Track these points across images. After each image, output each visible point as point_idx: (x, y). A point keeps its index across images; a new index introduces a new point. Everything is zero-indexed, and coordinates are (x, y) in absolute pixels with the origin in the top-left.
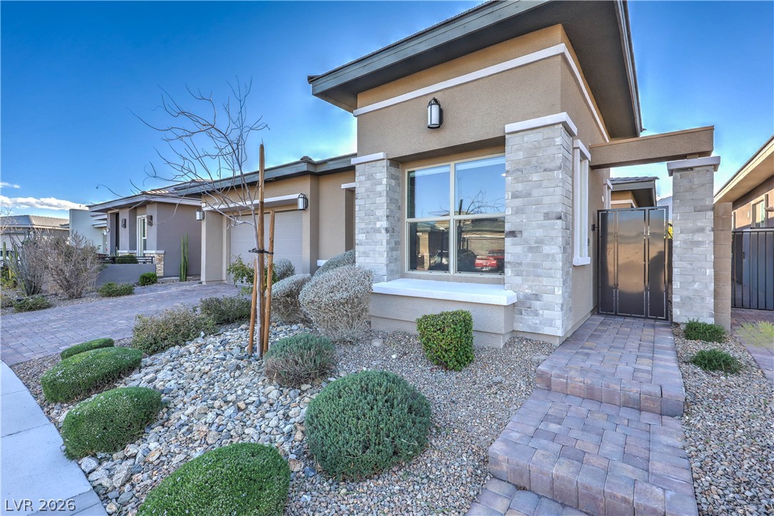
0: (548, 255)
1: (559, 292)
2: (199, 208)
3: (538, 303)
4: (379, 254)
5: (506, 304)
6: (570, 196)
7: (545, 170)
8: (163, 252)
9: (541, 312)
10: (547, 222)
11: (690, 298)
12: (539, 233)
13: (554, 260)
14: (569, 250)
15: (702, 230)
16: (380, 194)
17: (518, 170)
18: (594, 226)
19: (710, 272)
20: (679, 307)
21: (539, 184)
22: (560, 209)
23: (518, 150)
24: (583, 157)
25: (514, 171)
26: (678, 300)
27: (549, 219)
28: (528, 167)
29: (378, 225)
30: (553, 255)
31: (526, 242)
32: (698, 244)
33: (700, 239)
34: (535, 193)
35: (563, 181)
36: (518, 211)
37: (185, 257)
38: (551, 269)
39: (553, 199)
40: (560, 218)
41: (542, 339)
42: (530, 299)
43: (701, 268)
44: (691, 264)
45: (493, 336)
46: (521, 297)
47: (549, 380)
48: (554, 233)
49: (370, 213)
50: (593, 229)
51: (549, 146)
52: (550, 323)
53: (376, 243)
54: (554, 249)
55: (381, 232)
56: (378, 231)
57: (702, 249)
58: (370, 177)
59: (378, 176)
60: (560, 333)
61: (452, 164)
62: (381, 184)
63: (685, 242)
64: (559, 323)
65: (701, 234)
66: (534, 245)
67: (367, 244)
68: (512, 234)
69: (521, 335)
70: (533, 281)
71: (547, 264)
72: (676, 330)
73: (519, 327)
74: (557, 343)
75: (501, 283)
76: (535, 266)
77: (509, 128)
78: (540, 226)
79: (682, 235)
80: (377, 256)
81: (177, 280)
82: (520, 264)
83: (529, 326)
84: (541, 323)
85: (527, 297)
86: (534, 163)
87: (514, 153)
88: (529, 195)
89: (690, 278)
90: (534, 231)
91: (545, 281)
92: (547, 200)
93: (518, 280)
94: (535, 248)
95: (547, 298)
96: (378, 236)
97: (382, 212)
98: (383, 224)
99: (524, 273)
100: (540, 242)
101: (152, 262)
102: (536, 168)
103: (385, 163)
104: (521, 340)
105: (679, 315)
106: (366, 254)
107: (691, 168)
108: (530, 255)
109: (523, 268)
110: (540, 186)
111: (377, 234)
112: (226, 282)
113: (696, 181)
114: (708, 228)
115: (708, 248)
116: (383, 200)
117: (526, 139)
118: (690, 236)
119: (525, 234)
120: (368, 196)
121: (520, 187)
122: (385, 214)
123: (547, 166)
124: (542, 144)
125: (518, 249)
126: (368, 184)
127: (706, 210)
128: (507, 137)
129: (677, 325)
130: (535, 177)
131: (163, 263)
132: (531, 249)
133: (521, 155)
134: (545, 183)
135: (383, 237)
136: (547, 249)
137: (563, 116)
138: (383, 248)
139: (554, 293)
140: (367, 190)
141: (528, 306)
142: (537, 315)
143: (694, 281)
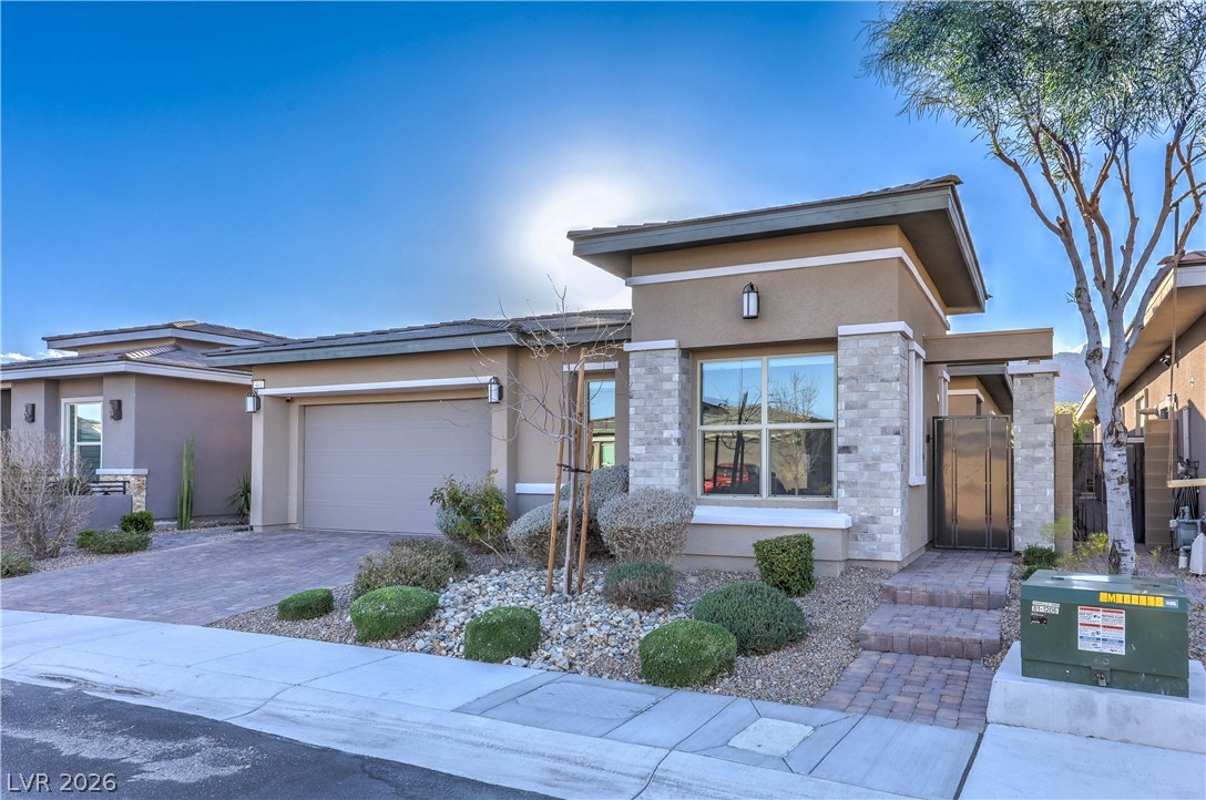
0: (885, 474)
1: (897, 513)
2: (248, 389)
3: (875, 526)
4: (667, 473)
5: (843, 527)
6: (906, 407)
7: (882, 381)
8: (145, 471)
9: (878, 536)
10: (885, 438)
11: (1031, 523)
12: (876, 449)
13: (892, 479)
14: (906, 469)
15: (1042, 445)
16: (669, 394)
17: (852, 378)
18: (928, 436)
19: (1050, 492)
20: (1021, 534)
21: (876, 396)
22: (897, 424)
23: (852, 355)
24: (918, 356)
25: (847, 379)
26: (1020, 525)
27: (887, 434)
28: (864, 376)
29: (666, 434)
30: (891, 473)
31: (862, 459)
32: (1038, 460)
33: (1040, 455)
34: (872, 405)
35: (901, 393)
36: (852, 424)
37: (189, 482)
38: (889, 488)
39: (890, 413)
40: (898, 433)
41: (879, 566)
42: (867, 523)
43: (1041, 488)
44: (1032, 484)
45: (829, 563)
46: (857, 521)
47: (895, 593)
48: (892, 450)
49: (652, 418)
50: (928, 440)
51: (886, 354)
52: (888, 547)
53: (663, 458)
54: (891, 467)
55: (670, 444)
56: (667, 442)
57: (1042, 466)
58: (653, 370)
59: (666, 370)
60: (898, 558)
61: (765, 358)
62: (670, 380)
63: (1026, 458)
64: (897, 547)
65: (1042, 450)
66: (871, 463)
67: (649, 459)
68: (845, 449)
69: (856, 564)
70: (870, 503)
71: (885, 483)
72: (1017, 560)
73: (855, 555)
74: (895, 568)
75: (835, 506)
76: (872, 485)
77: (843, 330)
78: (877, 442)
79: (1023, 450)
80: (664, 475)
81: (173, 527)
82: (855, 484)
83: (865, 552)
84: (878, 548)
85: (864, 521)
86: (870, 372)
87: (848, 356)
88: (865, 406)
89: (1031, 500)
90: (872, 445)
91: (883, 502)
92: (884, 413)
93: (854, 501)
94: (872, 465)
95: (884, 520)
96: (666, 450)
97: (672, 417)
98: (676, 433)
99: (860, 494)
100: (877, 459)
101: (124, 492)
102: (873, 378)
103: (677, 353)
104: (857, 569)
105: (1021, 543)
106: (646, 473)
107: (1032, 375)
108: (866, 473)
109: (859, 488)
110: (877, 398)
111: (665, 447)
112: (297, 527)
113: (1037, 389)
114: (1048, 443)
115: (1048, 465)
116: (674, 401)
117: (861, 344)
118: (1030, 452)
119: (861, 450)
120: (650, 394)
121: (854, 397)
122: (677, 421)
123: (886, 376)
124: (879, 352)
125: (853, 467)
126: (650, 379)
127: (1046, 423)
128: (839, 339)
129: (1018, 554)
130: (872, 387)
131: (144, 493)
132: (867, 467)
133: (855, 361)
134: (882, 395)
135: (674, 451)
136: (884, 467)
137: (901, 326)
138: (674, 463)
139: (892, 514)
140: (648, 387)
141: (863, 530)
142: (874, 539)
143: (1035, 503)
